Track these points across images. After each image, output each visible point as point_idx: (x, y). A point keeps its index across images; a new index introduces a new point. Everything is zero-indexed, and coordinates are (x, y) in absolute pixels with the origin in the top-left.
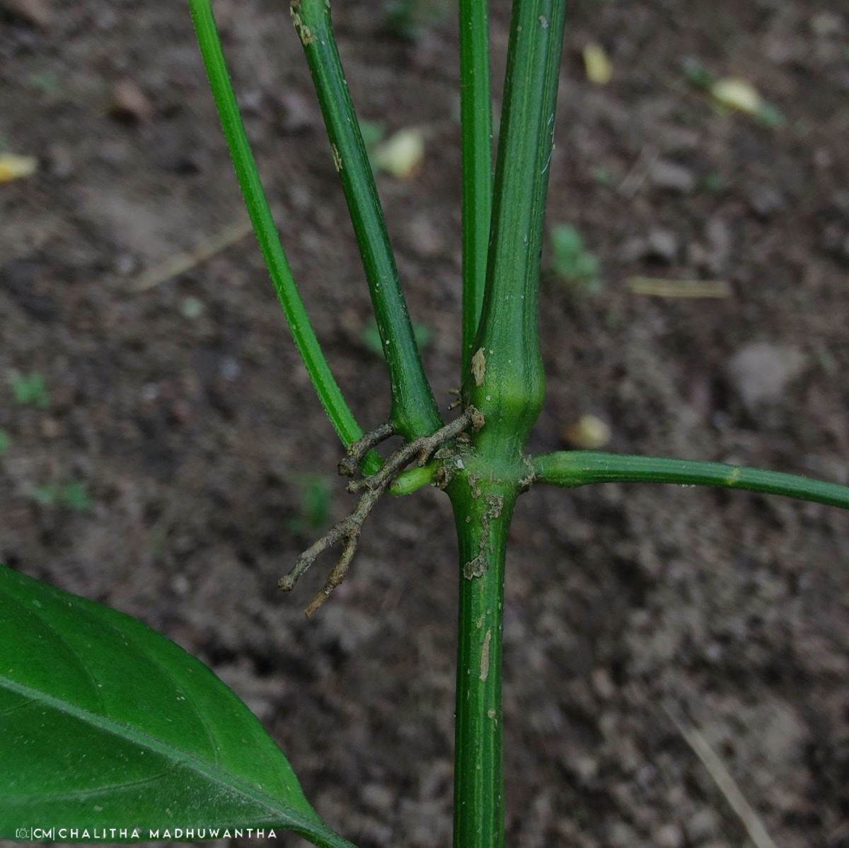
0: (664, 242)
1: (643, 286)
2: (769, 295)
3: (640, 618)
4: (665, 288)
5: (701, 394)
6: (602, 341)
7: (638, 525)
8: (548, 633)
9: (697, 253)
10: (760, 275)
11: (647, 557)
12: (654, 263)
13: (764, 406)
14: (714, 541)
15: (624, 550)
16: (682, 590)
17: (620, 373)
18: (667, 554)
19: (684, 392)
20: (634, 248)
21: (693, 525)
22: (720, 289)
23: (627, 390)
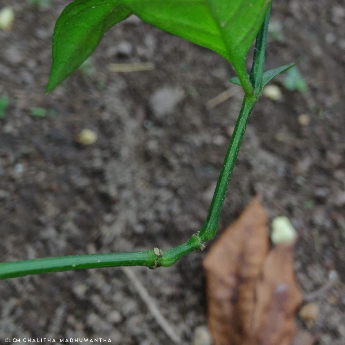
0: (125, 47)
1: (116, 68)
2: (170, 67)
3: (108, 217)
4: (126, 68)
5: (141, 113)
6: (95, 95)
7: (109, 176)
8: (68, 231)
9: (141, 51)
10: (167, 58)
11: (112, 191)
12: (121, 57)
13: (166, 116)
14: (142, 179)
15: (103, 188)
16: (127, 203)
17: (103, 108)
18: (121, 188)
19: (133, 114)
20: (112, 51)
21: (133, 173)
22: (149, 66)
23: (106, 116)
